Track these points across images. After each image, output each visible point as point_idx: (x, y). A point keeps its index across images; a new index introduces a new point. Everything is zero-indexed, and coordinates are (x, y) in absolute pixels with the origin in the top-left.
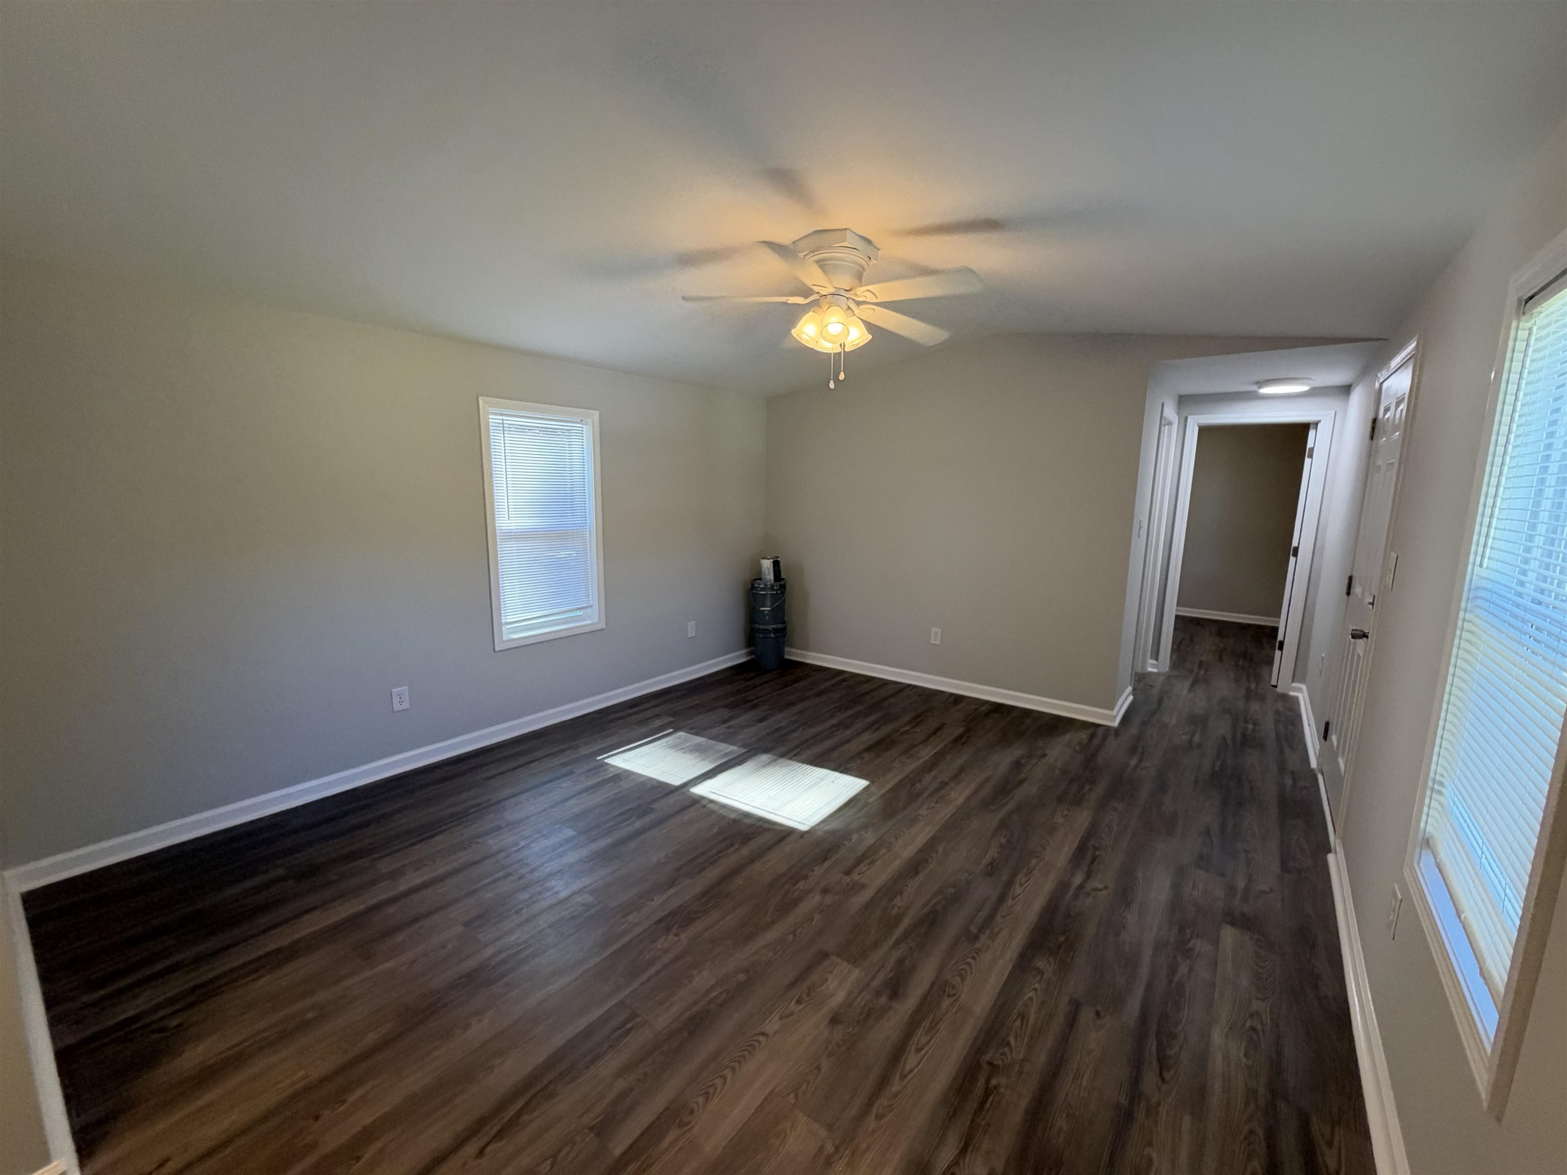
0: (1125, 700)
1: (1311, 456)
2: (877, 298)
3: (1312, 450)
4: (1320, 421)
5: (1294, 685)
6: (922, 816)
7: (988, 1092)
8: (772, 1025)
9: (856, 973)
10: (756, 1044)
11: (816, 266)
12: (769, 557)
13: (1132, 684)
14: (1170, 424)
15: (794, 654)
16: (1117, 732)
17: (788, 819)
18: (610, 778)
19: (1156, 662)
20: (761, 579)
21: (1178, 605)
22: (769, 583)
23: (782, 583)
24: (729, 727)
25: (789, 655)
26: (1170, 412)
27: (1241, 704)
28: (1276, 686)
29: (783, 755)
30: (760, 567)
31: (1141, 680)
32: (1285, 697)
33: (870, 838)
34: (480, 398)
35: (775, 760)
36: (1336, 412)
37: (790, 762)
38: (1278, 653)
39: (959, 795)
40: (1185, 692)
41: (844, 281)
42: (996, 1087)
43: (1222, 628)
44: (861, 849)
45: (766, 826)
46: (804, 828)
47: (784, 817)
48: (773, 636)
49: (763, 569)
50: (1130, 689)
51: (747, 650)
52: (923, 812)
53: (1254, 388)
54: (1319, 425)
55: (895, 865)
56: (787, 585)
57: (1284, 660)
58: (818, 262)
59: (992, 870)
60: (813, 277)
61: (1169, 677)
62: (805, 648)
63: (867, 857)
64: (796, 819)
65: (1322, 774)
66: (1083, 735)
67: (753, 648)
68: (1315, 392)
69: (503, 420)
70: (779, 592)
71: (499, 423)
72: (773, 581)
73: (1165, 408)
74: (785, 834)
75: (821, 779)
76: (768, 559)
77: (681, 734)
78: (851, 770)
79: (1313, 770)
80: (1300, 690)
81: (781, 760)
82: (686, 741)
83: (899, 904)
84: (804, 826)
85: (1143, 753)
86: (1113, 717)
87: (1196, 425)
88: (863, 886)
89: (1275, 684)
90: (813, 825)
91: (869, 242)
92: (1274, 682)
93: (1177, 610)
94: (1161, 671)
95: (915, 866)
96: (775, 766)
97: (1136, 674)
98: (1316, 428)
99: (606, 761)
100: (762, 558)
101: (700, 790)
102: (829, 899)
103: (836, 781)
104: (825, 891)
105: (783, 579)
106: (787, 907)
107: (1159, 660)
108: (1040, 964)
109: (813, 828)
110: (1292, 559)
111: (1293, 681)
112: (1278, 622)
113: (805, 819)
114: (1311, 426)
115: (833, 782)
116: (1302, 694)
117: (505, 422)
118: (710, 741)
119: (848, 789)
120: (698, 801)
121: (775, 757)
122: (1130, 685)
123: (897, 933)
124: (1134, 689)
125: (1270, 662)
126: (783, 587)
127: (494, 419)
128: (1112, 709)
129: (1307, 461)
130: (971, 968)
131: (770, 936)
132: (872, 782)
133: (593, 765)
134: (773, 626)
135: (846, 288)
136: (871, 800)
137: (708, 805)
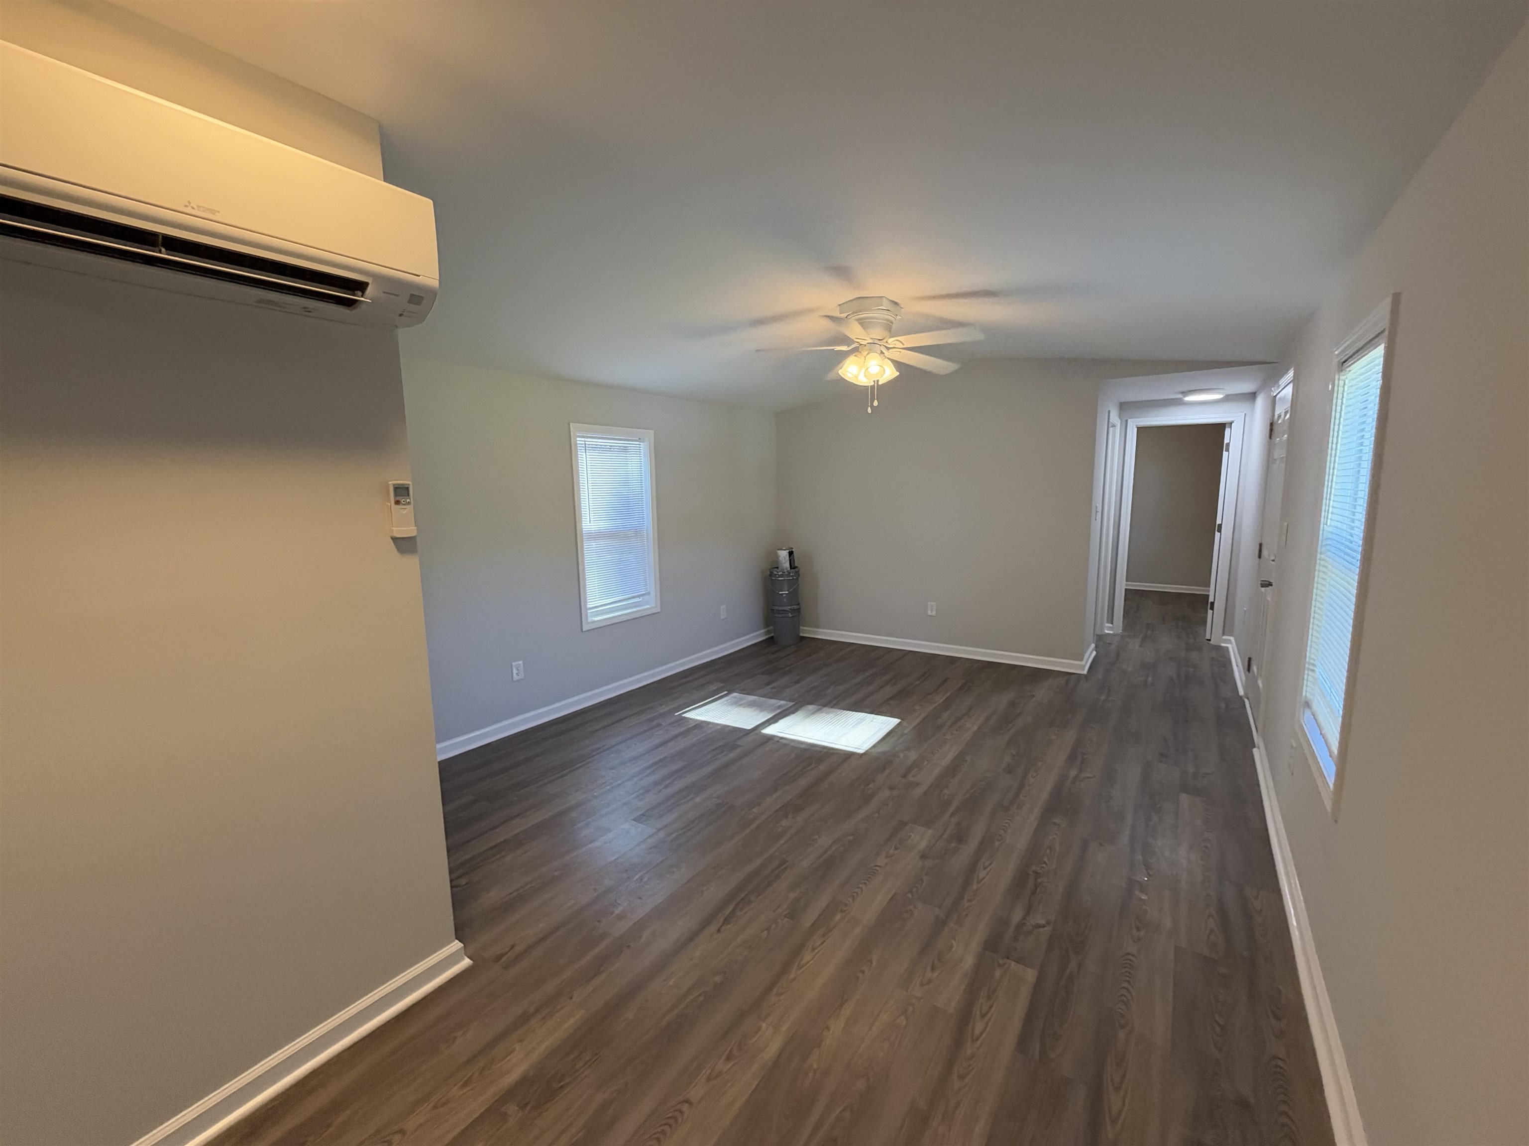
0: (1090, 655)
1: (1227, 450)
2: (903, 344)
3: (1228, 444)
4: (1233, 422)
5: (1224, 637)
6: (949, 740)
7: (1036, 886)
8: (881, 861)
9: (930, 831)
10: (876, 872)
11: (856, 323)
12: (784, 548)
13: (1095, 641)
14: (1114, 426)
15: (807, 632)
16: (1086, 677)
17: (846, 746)
18: (693, 727)
19: (1111, 625)
20: (777, 568)
21: (1127, 581)
22: (786, 571)
23: (796, 569)
24: (773, 688)
25: (804, 633)
26: (1115, 418)
27: (1183, 654)
28: (1210, 640)
29: (825, 705)
30: (777, 556)
31: (1100, 639)
32: (1218, 648)
33: (913, 755)
34: (571, 424)
35: (821, 709)
36: (1245, 414)
37: (833, 710)
38: (1210, 612)
39: (973, 725)
40: (1137, 647)
41: (877, 333)
42: (1041, 883)
43: (1163, 598)
44: (909, 762)
45: (831, 751)
46: (861, 751)
47: (842, 745)
48: (791, 616)
49: (780, 558)
50: (1093, 645)
51: (766, 630)
52: (948, 737)
53: (1180, 396)
54: (1233, 424)
55: (937, 771)
56: (800, 572)
57: (1215, 617)
58: (859, 320)
59: (1010, 770)
60: (854, 331)
61: (1123, 637)
62: (817, 626)
63: (916, 765)
64: (852, 746)
65: (1248, 699)
66: (1061, 681)
67: (771, 628)
68: (1228, 399)
69: (585, 441)
70: (795, 578)
71: (582, 444)
72: (789, 569)
73: (1111, 415)
74: (848, 756)
75: (861, 720)
76: (785, 550)
77: (735, 694)
78: (883, 713)
79: (1241, 697)
80: (1229, 641)
81: (825, 709)
82: (741, 699)
83: (948, 793)
84: (860, 750)
85: (1109, 691)
86: (1082, 667)
87: (1135, 426)
88: (918, 784)
89: (1209, 638)
90: (867, 749)
91: (896, 303)
92: (1208, 637)
93: (1127, 585)
94: (1116, 633)
95: (952, 770)
96: (822, 712)
97: (1097, 635)
98: (1231, 427)
99: (683, 715)
100: (778, 550)
101: (770, 730)
102: (895, 793)
103: (874, 721)
104: (891, 788)
105: (797, 567)
106: (867, 799)
107: (1114, 624)
108: (1057, 820)
109: (867, 751)
110: (1217, 534)
111: (1224, 634)
112: (1209, 591)
113: (859, 746)
114: (1227, 425)
115: (872, 721)
116: (1231, 645)
117: (586, 443)
118: (761, 698)
119: (886, 725)
120: (770, 738)
121: (820, 707)
122: (1093, 643)
123: (952, 809)
124: (1096, 647)
125: (1204, 622)
126: (798, 574)
127: (580, 440)
128: (1082, 660)
129: (1225, 454)
130: (1009, 825)
131: (861, 815)
132: (902, 719)
133: (673, 720)
134: (790, 607)
135: (880, 339)
136: (906, 732)
137: (780, 741)
